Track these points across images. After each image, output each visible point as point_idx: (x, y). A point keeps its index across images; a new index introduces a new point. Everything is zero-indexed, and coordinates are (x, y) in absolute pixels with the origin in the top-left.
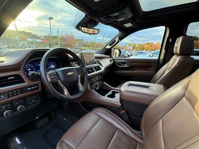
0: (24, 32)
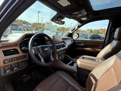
0: (21, 20)
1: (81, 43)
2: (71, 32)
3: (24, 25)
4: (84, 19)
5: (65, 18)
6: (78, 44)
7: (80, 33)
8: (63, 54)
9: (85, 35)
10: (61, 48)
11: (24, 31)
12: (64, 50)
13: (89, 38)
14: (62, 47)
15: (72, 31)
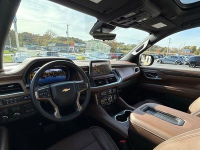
1: (155, 74)
2: (135, 53)
3: (76, 44)
4: (160, 25)
5: (117, 27)
6: (150, 76)
7: (167, 53)
8: (111, 94)
9: (176, 57)
10: (106, 84)
11: (76, 52)
12: (116, 87)
13: (185, 63)
14: (109, 83)
15: (137, 51)
